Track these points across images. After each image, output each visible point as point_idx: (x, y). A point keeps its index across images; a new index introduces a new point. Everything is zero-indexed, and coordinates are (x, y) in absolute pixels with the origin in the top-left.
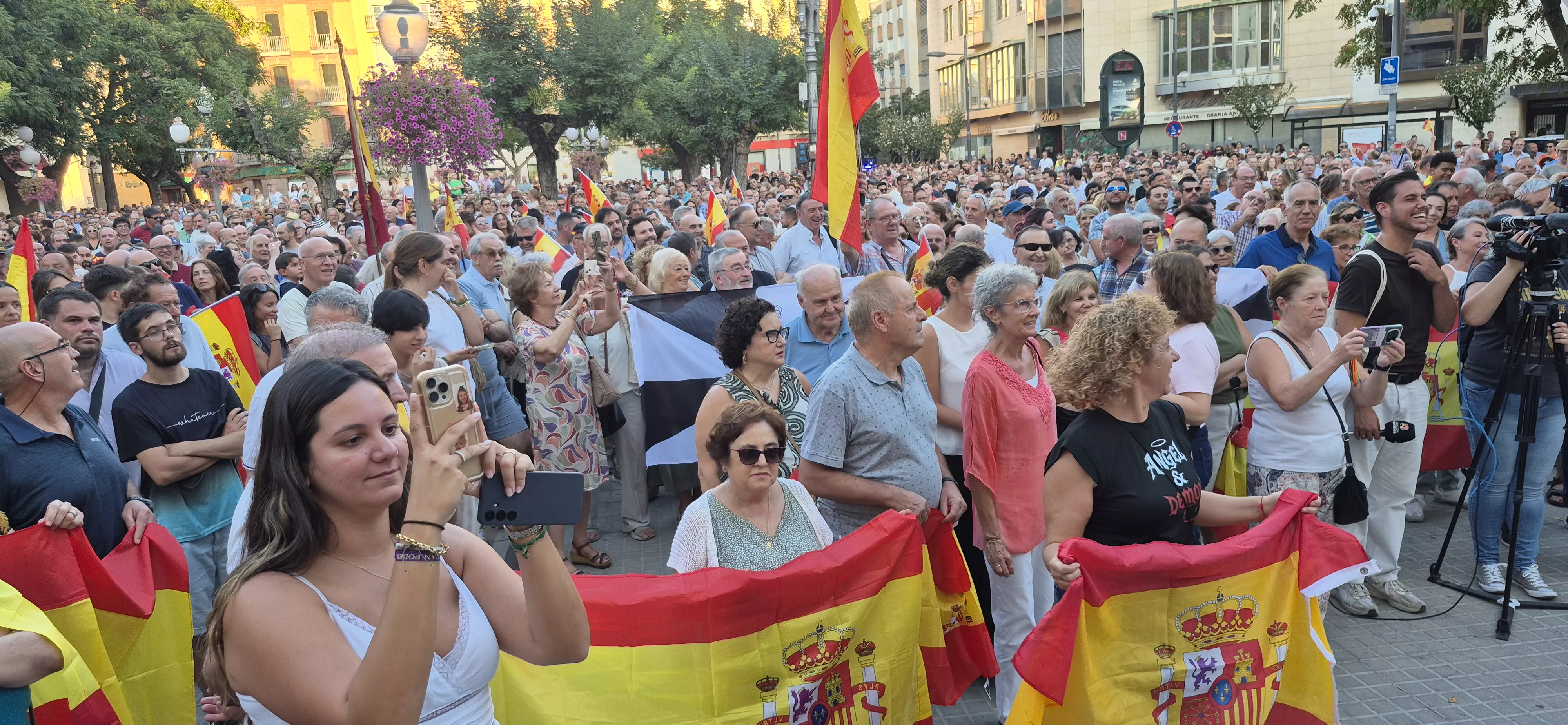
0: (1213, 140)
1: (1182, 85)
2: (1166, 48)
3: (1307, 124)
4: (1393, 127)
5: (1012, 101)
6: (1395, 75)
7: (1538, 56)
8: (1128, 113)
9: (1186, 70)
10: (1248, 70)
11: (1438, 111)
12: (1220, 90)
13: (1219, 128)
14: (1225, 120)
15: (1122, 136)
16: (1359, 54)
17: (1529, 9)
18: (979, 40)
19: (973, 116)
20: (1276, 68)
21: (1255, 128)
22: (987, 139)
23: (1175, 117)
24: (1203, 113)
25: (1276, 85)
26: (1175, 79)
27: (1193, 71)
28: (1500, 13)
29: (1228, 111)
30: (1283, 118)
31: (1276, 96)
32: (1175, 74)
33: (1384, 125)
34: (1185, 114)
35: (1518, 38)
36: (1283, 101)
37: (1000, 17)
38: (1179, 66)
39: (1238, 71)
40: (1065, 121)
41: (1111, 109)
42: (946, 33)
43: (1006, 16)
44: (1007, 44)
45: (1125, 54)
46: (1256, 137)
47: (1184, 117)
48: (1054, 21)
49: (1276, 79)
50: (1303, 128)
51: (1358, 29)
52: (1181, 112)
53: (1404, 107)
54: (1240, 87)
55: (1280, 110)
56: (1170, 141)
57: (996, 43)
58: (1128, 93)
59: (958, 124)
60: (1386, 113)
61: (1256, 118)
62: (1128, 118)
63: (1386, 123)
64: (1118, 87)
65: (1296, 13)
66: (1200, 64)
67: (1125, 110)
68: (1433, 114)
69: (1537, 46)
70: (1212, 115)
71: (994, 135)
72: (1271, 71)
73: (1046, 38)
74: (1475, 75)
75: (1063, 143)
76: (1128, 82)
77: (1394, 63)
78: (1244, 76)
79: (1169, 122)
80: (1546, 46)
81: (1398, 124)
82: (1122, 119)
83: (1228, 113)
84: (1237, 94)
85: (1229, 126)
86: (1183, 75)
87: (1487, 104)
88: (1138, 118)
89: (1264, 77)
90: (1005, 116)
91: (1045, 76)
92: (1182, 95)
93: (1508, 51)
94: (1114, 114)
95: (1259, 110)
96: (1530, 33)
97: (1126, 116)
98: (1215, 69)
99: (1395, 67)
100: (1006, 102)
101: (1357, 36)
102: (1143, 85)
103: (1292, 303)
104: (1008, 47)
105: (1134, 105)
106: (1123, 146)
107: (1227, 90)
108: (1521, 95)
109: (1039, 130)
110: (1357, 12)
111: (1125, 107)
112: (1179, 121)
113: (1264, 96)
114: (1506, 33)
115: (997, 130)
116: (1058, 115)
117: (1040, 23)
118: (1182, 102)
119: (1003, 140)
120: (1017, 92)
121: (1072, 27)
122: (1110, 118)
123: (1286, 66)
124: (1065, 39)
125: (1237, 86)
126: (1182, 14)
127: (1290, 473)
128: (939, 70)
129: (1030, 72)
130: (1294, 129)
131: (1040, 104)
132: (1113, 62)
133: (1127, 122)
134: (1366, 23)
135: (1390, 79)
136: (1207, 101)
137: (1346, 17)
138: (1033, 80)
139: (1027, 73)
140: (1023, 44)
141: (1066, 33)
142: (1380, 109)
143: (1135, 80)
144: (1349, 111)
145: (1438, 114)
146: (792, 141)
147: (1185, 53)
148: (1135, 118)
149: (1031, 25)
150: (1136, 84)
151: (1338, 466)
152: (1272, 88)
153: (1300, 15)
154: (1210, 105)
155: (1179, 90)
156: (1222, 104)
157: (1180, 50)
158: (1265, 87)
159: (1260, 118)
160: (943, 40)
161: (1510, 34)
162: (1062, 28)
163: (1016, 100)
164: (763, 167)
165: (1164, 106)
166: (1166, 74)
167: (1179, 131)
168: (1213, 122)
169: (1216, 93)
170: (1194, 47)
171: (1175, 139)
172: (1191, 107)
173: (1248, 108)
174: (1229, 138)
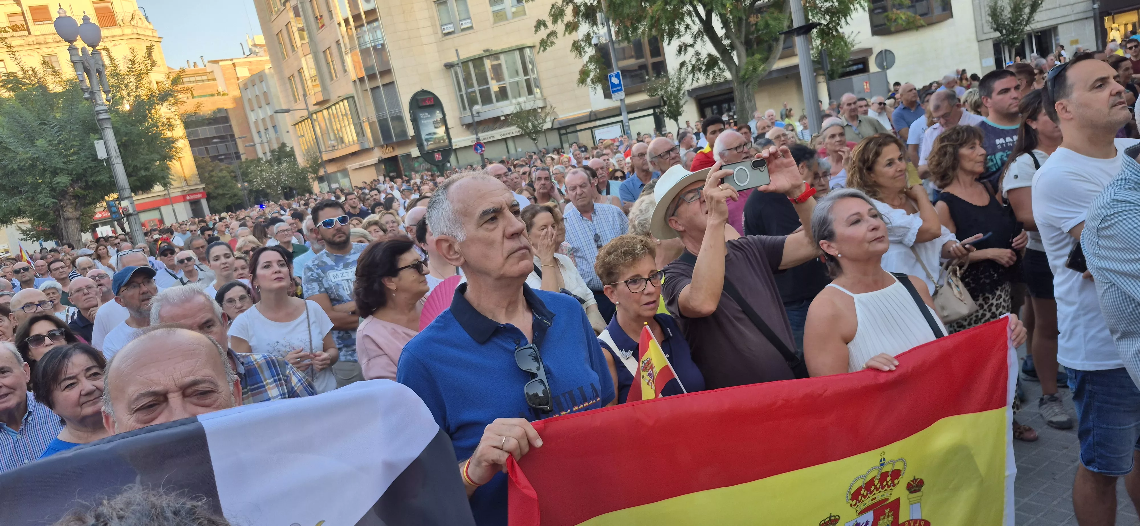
0: (508, 152)
1: (477, 115)
2: (460, 90)
3: (568, 131)
4: (627, 124)
5: (356, 141)
6: (620, 84)
7: (705, 63)
8: (438, 138)
9: (477, 103)
10: (521, 100)
11: (654, 108)
12: (505, 116)
13: (511, 144)
14: (514, 137)
15: (438, 157)
16: (592, 75)
17: (692, 31)
18: (320, 98)
19: (325, 157)
20: (539, 96)
21: (534, 140)
22: (345, 173)
23: (478, 139)
24: (497, 134)
25: (542, 108)
26: (472, 112)
27: (483, 104)
28: (676, 36)
29: (513, 130)
30: (552, 129)
31: (543, 115)
32: (471, 108)
33: (621, 124)
34: (485, 136)
35: (691, 51)
36: (548, 119)
37: (332, 79)
38: (473, 102)
39: (514, 101)
40: (399, 152)
41: (424, 137)
42: (294, 96)
43: (336, 77)
44: (341, 98)
45: (424, 92)
46: (537, 146)
47: (485, 139)
48: (372, 77)
49: (540, 104)
50: (567, 133)
51: (586, 58)
52: (481, 135)
53: (632, 109)
54: (518, 112)
55: (548, 125)
57: (334, 99)
58: (435, 123)
59: (316, 165)
60: (620, 115)
61: (534, 133)
62: (439, 142)
63: (622, 121)
64: (426, 119)
65: (542, 48)
66: (486, 98)
67: (435, 136)
68: (651, 111)
69: (704, 56)
70: (504, 135)
71: (349, 169)
72: (536, 99)
73: (369, 91)
74: (665, 84)
75: (402, 169)
76: (432, 113)
77: (617, 76)
78: (519, 104)
79: (474, 143)
80: (710, 55)
81: (630, 122)
82: (435, 143)
83: (514, 132)
84: (517, 117)
85: (517, 141)
86: (477, 108)
87: (677, 103)
88: (447, 141)
89: (532, 103)
90: (354, 154)
91: (375, 119)
92: (480, 123)
93: (687, 61)
94: (427, 140)
95: (534, 126)
96: (698, 46)
97: (437, 141)
98: (498, 101)
99: (619, 79)
100: (352, 143)
101: (587, 62)
102: (444, 115)
104: (342, 100)
105: (441, 132)
106: (440, 164)
107: (509, 115)
108: (694, 96)
109: (382, 161)
110: (583, 45)
111: (435, 133)
112: (482, 142)
113: (535, 116)
114: (682, 49)
115: (351, 165)
116: (393, 148)
117: (361, 80)
118: (481, 128)
119: (357, 172)
120: (357, 134)
121: (387, 80)
122: (425, 143)
123: (545, 94)
124: (384, 91)
125: (515, 111)
126: (465, 63)
128: (295, 125)
129: (363, 118)
130: (560, 135)
131: (376, 140)
132: (417, 100)
133: (438, 145)
134: (590, 51)
135: (617, 88)
136: (498, 125)
137: (577, 49)
138: (367, 123)
139: (361, 118)
140: (353, 97)
141: (384, 85)
142: (615, 112)
143: (438, 112)
144: (594, 117)
145: (654, 111)
146: (184, 197)
147: (474, 92)
148: (444, 141)
149: (354, 82)
150: (438, 115)
152: (539, 110)
153: (545, 49)
154: (500, 128)
155: (477, 119)
156: (508, 126)
157: (470, 90)
158: (535, 110)
159: (537, 132)
160: (293, 102)
161: (686, 49)
162: (379, 82)
163: (358, 140)
164: (161, 221)
165: (469, 133)
166: (464, 108)
167: (483, 149)
168: (505, 140)
169: (503, 118)
170: (479, 86)
171: (482, 155)
172: (488, 131)
173: (527, 127)
174: (519, 150)
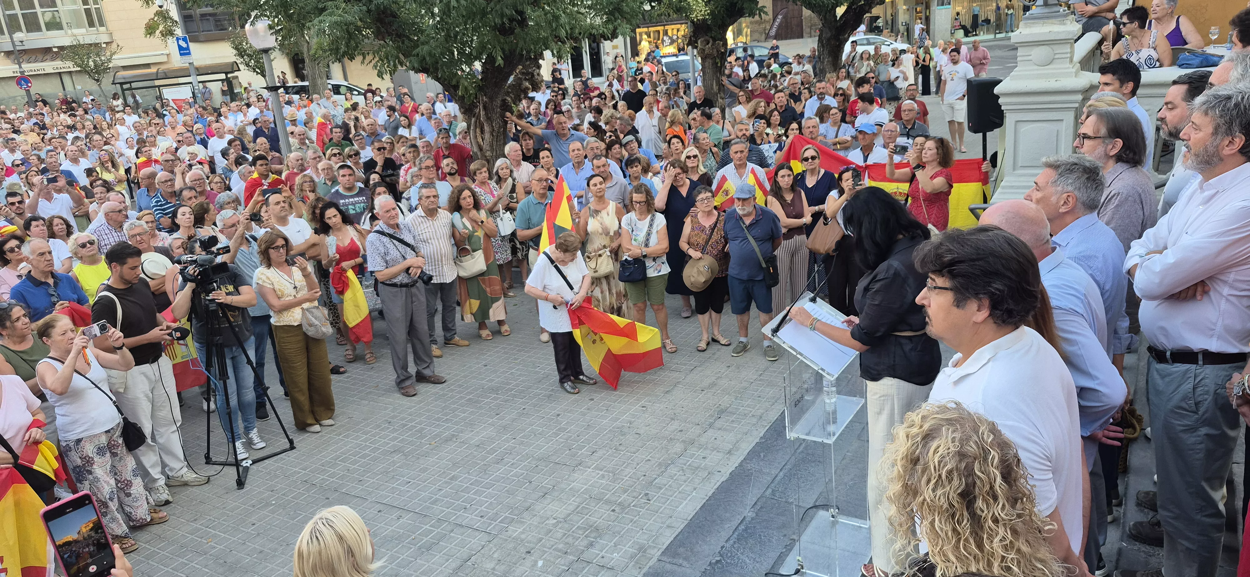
0: (64, 89)
1: (20, 43)
9: (20, 30)
10: (80, 32)
11: (226, 72)
12: (58, 47)
13: (67, 79)
14: (70, 73)
20: (102, 29)
21: (97, 80)
23: (22, 71)
24: (49, 66)
25: (106, 43)
26: (12, 38)
27: (28, 31)
29: (69, 66)
31: (108, 53)
32: (11, 34)
33: (191, 85)
34: (29, 68)
38: (13, 28)
47: (30, 71)
49: (105, 38)
52: (26, 67)
53: (203, 71)
54: (74, 45)
56: (23, 92)
60: (190, 76)
61: (96, 72)
63: (191, 83)
66: (33, 25)
68: (223, 76)
70: (57, 68)
72: (98, 32)
78: (76, 36)
79: (17, 75)
84: (74, 52)
85: (74, 77)
86: (18, 36)
89: (94, 37)
92: (25, 51)
95: (96, 65)
98: (48, 30)
99: (187, 43)
103: (53, 339)
107: (64, 48)
112: (26, 74)
113: (97, 53)
118: (24, 58)
123: (110, 28)
125: (71, 44)
127: (87, 437)
130: (122, 90)
135: (185, 51)
136: (48, 57)
142: (185, 72)
144: (162, 74)
145: (227, 76)
147: (16, 16)
151: (118, 421)
152: (104, 46)
154: (53, 59)
155: (18, 48)
156: (63, 60)
157: (9, 12)
158: (97, 45)
159: (99, 72)
165: (9, 61)
167: (29, 83)
168: (60, 73)
169: (55, 50)
170: (21, 9)
171: (28, 92)
172: (36, 61)
173: (87, 65)
174: (79, 87)
